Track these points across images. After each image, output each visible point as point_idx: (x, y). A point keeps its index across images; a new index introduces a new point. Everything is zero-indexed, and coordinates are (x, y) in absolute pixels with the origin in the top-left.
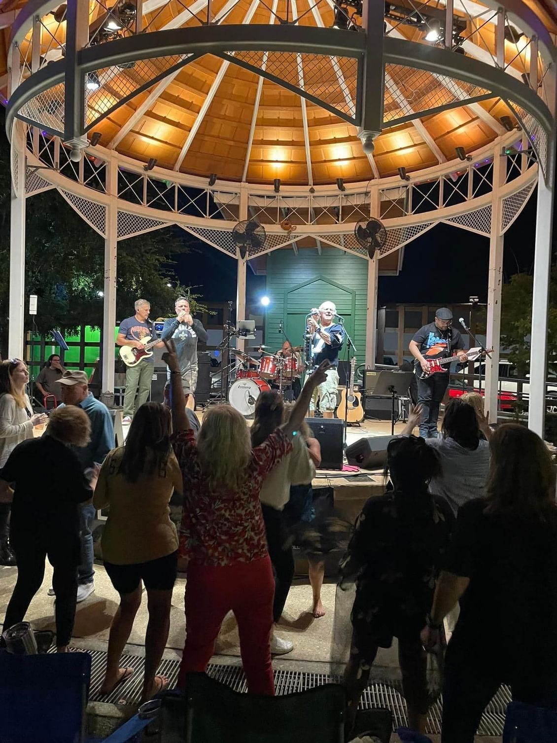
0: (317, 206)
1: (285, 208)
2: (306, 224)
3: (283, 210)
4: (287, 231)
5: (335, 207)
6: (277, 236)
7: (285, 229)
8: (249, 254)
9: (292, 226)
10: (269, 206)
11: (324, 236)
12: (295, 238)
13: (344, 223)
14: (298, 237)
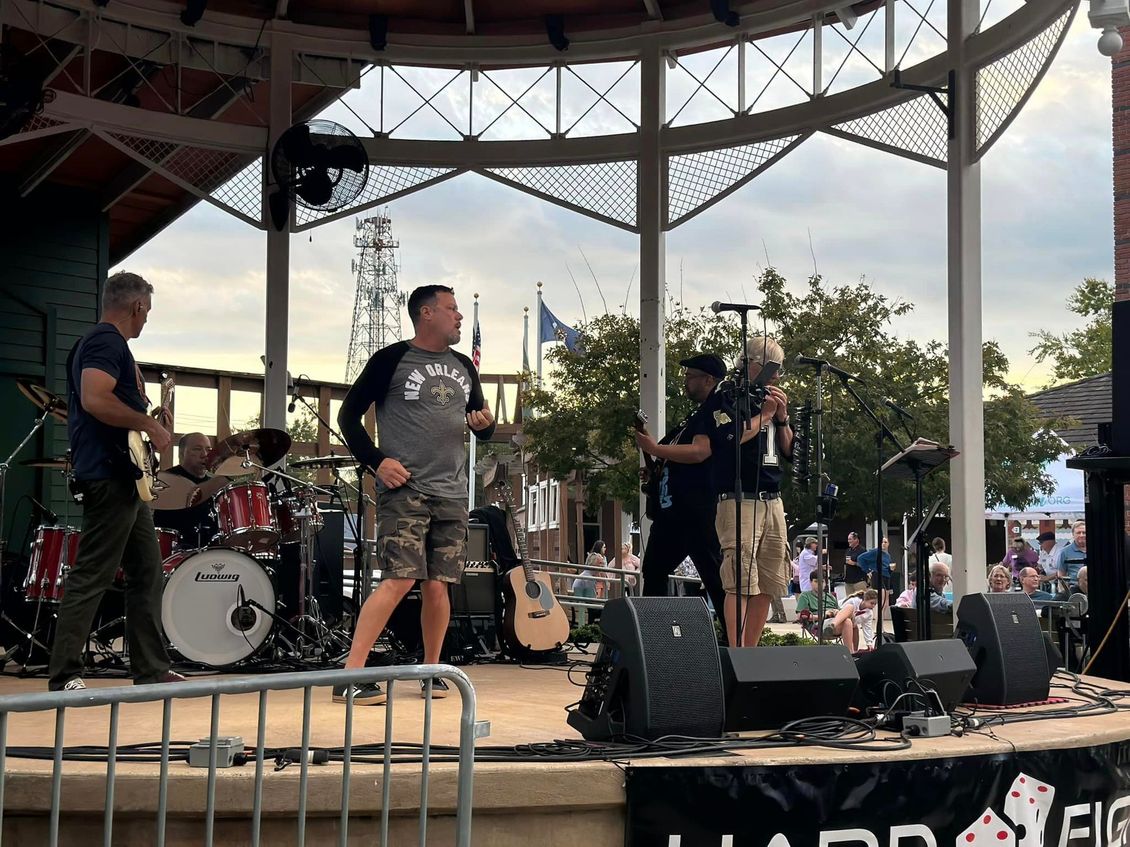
2: (77, 92)
11: (132, 140)
12: (44, 126)
13: (188, 115)
14: (53, 123)
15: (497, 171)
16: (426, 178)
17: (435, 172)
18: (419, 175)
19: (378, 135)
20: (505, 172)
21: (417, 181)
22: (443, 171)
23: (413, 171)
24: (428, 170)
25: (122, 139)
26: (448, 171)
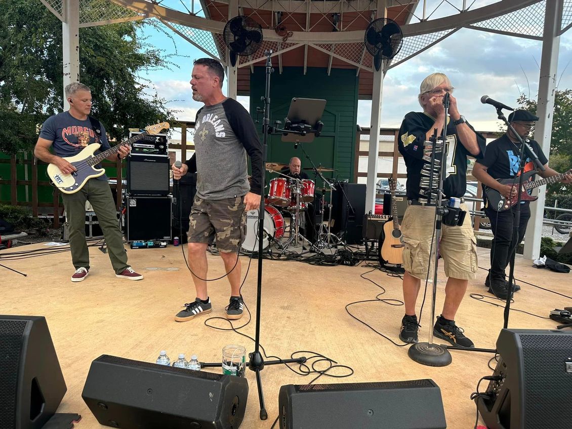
0: (315, 11)
1: (278, 12)
2: (303, 31)
3: (276, 14)
4: (281, 38)
5: (336, 14)
6: (271, 42)
7: (280, 35)
8: (240, 62)
9: (288, 32)
10: (262, 8)
11: (324, 45)
12: (290, 46)
13: (346, 31)
14: (294, 44)
15: (475, 25)
16: (442, 36)
17: (445, 32)
18: (439, 35)
19: (422, 21)
20: (479, 24)
21: (438, 38)
22: (450, 30)
23: (437, 34)
24: (443, 32)
25: (320, 46)
26: (453, 30)
